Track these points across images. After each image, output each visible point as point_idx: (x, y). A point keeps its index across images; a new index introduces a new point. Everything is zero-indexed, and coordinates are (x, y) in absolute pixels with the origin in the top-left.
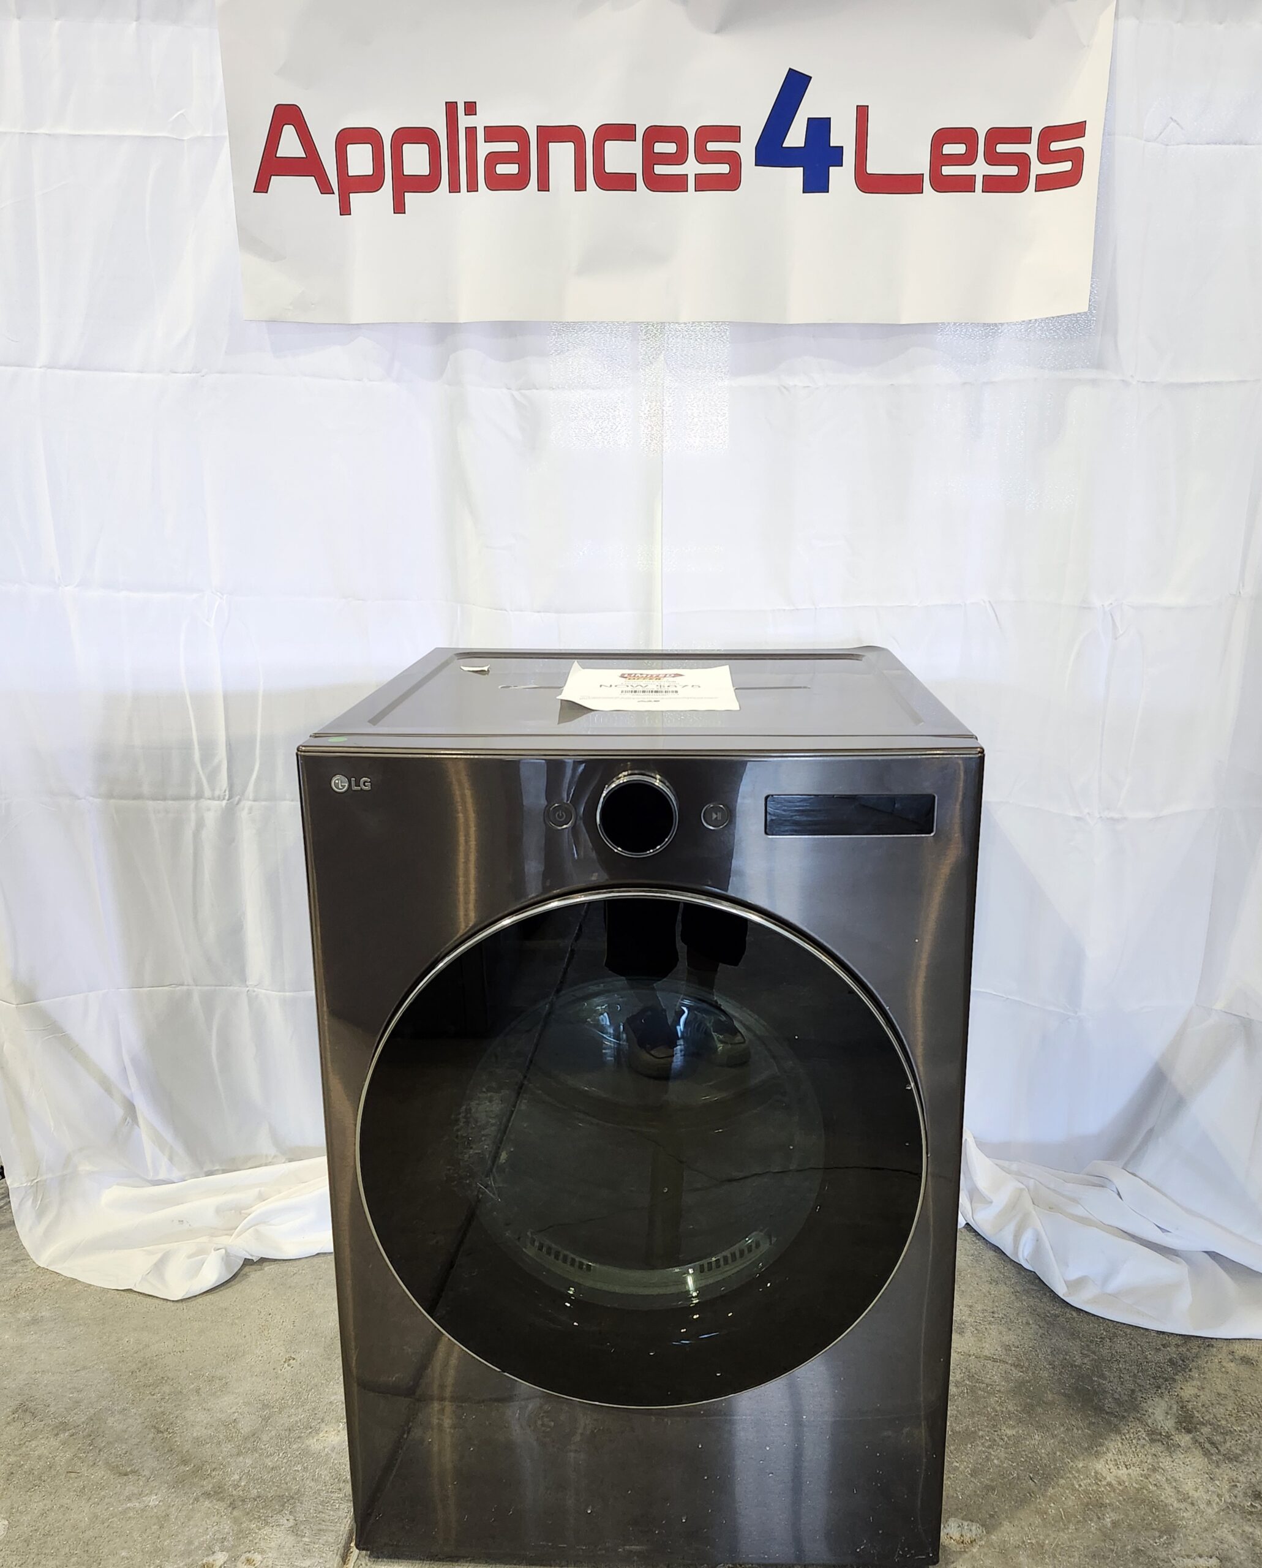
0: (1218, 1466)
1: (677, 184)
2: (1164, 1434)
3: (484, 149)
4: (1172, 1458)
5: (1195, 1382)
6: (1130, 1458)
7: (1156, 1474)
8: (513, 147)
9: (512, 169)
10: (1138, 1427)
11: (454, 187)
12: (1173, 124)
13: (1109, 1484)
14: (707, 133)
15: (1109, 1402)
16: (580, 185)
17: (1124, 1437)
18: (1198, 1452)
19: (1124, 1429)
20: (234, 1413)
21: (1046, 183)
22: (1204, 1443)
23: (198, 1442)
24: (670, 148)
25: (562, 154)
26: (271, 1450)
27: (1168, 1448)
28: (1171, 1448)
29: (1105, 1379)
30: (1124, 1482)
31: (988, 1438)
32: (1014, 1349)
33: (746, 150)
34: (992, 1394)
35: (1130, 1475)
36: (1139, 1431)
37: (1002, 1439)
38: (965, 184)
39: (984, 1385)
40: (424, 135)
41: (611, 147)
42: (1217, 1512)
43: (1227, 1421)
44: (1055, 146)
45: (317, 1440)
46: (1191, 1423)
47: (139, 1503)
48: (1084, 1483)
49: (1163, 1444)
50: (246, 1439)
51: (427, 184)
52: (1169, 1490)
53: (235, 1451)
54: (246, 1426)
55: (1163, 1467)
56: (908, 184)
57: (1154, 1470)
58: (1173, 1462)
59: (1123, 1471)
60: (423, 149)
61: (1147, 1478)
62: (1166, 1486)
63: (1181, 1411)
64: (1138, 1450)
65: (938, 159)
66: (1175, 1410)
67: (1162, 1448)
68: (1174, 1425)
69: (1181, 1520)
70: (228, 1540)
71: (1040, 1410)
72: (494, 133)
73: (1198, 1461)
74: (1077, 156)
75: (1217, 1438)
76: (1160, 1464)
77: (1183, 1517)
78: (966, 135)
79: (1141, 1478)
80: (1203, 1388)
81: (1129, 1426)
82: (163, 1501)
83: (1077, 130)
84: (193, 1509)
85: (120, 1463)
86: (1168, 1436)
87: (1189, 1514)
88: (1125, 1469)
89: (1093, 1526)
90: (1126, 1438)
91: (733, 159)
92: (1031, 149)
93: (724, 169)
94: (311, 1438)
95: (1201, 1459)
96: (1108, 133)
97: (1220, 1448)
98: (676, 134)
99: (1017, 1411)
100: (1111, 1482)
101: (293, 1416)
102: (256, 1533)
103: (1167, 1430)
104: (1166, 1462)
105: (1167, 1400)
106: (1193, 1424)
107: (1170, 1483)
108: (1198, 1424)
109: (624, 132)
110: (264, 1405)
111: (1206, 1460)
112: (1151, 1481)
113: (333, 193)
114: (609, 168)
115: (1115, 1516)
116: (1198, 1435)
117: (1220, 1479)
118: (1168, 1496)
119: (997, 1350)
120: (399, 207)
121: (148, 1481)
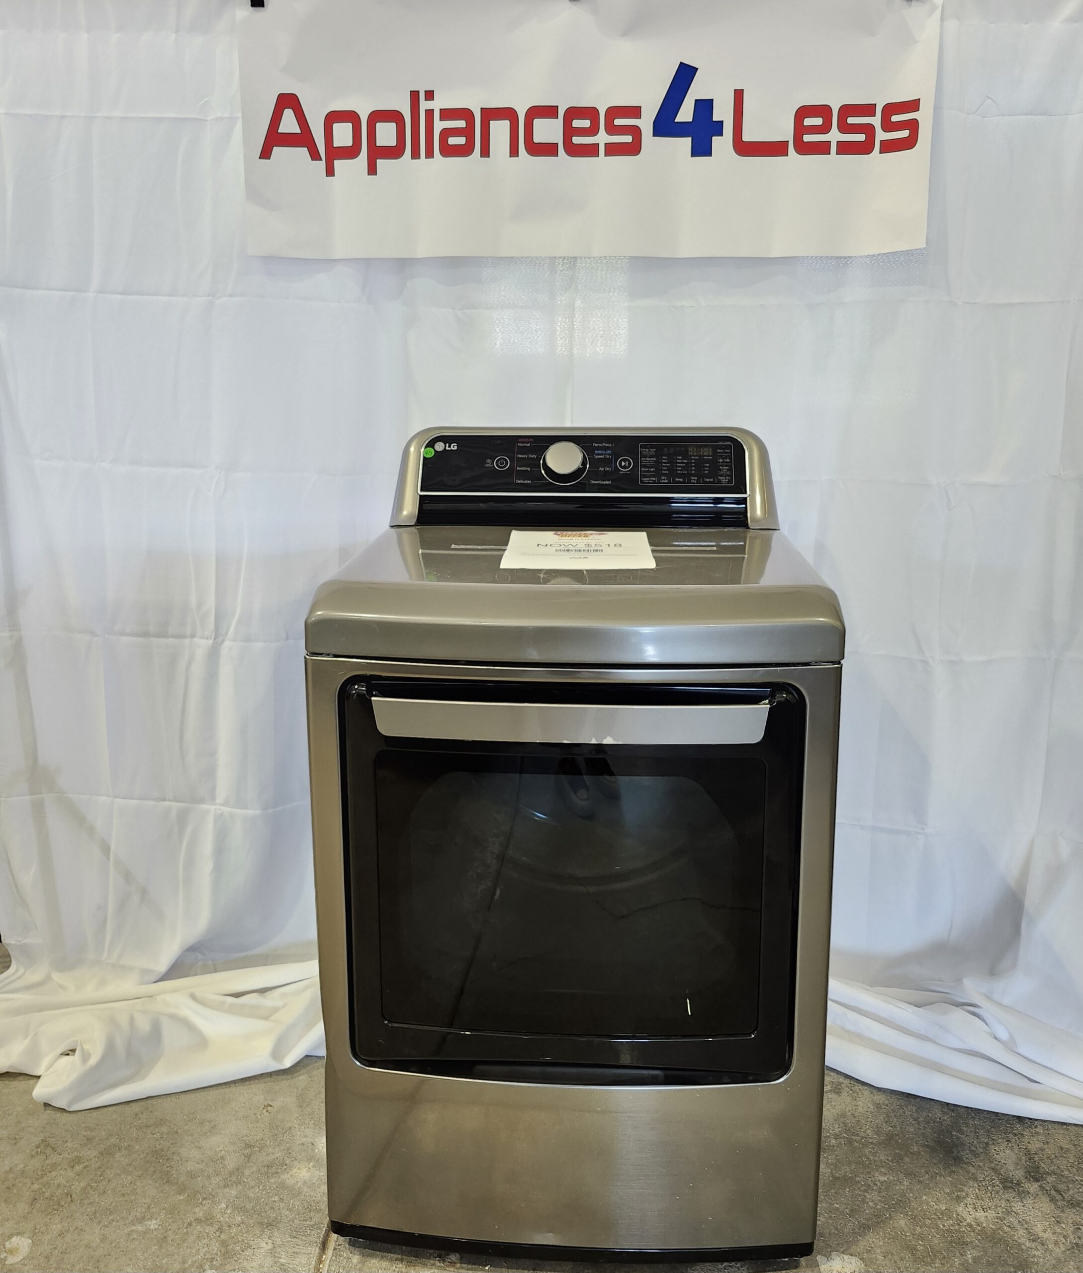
0: (1063, 1211)
1: (591, 151)
2: (1015, 1182)
3: (439, 125)
4: (1023, 1203)
5: (1040, 1137)
6: (987, 1203)
7: (1009, 1217)
8: (461, 124)
9: (461, 140)
10: (992, 1176)
11: (415, 155)
12: (988, 100)
13: (970, 1225)
14: (614, 112)
15: (967, 1154)
16: (514, 152)
17: (980, 1184)
18: (1045, 1199)
19: (980, 1177)
20: (221, 1151)
21: (888, 147)
22: (1050, 1190)
23: (192, 1175)
24: (586, 123)
25: (500, 130)
26: (253, 1183)
27: (1019, 1194)
28: (1023, 1194)
29: (963, 1134)
30: (982, 1223)
31: (863, 1183)
32: (884, 1107)
33: (646, 123)
34: (865, 1145)
35: (987, 1217)
36: (994, 1179)
37: (875, 1184)
38: (823, 148)
39: (859, 1138)
40: (394, 116)
41: (538, 123)
42: (1064, 1251)
43: (1069, 1171)
44: (895, 118)
45: (291, 1176)
46: (1038, 1172)
47: (142, 1226)
48: (947, 1224)
49: (1015, 1191)
50: (231, 1174)
51: (395, 152)
52: (1021, 1232)
53: (221, 1184)
54: (231, 1163)
55: (1015, 1211)
56: (776, 149)
57: (1008, 1213)
58: (1023, 1206)
59: (981, 1214)
60: (392, 127)
61: (1002, 1221)
62: (1019, 1227)
63: (1029, 1162)
64: (993, 1196)
65: (800, 129)
66: (1023, 1161)
67: (1014, 1194)
68: (1024, 1174)
69: (1032, 1257)
70: (217, 1260)
71: (907, 1160)
72: (446, 114)
73: (1046, 1206)
74: (913, 126)
75: (1061, 1187)
76: (1013, 1208)
77: (1035, 1255)
78: (823, 111)
79: (996, 1220)
80: (1048, 1143)
81: (984, 1174)
82: (161, 1225)
83: (913, 105)
84: (187, 1233)
85: (126, 1192)
86: (1019, 1184)
87: (1039, 1252)
88: (983, 1212)
89: (956, 1262)
90: (982, 1185)
91: (636, 132)
92: (876, 121)
93: (628, 139)
94: (286, 1173)
95: (1048, 1204)
96: (937, 109)
97: (1064, 1195)
98: (590, 113)
99: (888, 1160)
100: (971, 1223)
101: (271, 1155)
102: (240, 1254)
103: (1018, 1179)
104: (1017, 1207)
105: (1017, 1152)
106: (1040, 1174)
107: (1022, 1225)
108: (1044, 1174)
109: (550, 112)
110: (246, 1144)
111: (1053, 1205)
112: (1005, 1222)
113: (321, 160)
114: (537, 139)
115: (976, 1253)
116: (1044, 1183)
117: (1065, 1222)
118: (1020, 1235)
119: (869, 1108)
120: (372, 170)
121: (149, 1207)
